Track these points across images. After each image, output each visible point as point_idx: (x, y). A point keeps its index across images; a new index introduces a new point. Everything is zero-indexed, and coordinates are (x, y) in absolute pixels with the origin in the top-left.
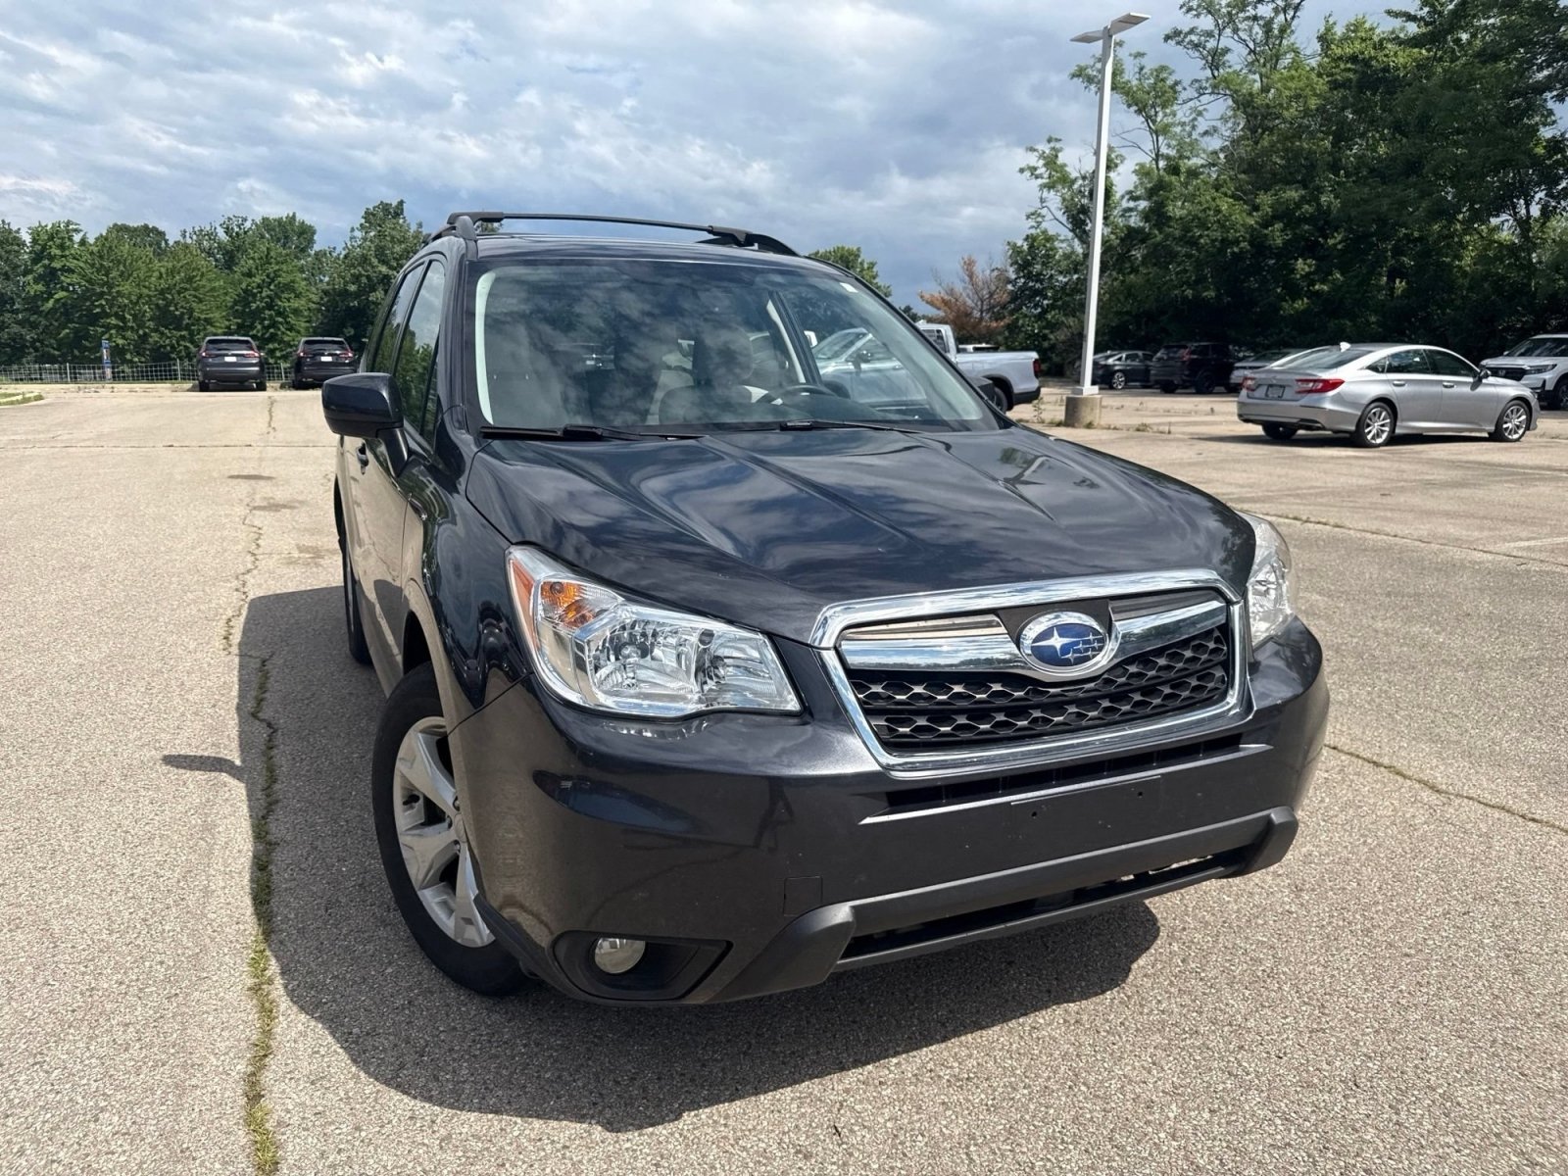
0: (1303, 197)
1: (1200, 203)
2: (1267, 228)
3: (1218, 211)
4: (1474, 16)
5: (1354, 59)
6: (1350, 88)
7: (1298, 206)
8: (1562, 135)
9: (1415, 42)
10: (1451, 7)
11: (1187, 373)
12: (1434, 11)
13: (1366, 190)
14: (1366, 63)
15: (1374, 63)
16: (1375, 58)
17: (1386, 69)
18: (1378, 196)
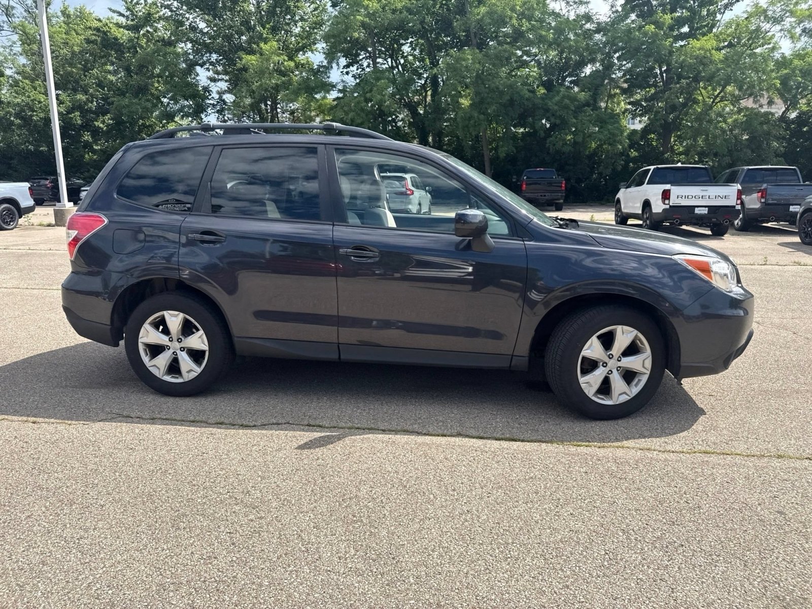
0: (87, 99)
1: (29, 97)
2: (71, 114)
3: (40, 102)
4: (154, 21)
5: (98, 29)
6: (97, 44)
7: (86, 103)
8: (209, 85)
9: (127, 28)
10: (141, 13)
11: (50, 193)
12: (133, 14)
13: (127, 100)
14: (105, 33)
15: (108, 34)
16: (109, 32)
17: (116, 39)
18: (132, 103)
